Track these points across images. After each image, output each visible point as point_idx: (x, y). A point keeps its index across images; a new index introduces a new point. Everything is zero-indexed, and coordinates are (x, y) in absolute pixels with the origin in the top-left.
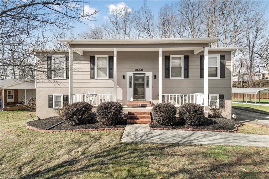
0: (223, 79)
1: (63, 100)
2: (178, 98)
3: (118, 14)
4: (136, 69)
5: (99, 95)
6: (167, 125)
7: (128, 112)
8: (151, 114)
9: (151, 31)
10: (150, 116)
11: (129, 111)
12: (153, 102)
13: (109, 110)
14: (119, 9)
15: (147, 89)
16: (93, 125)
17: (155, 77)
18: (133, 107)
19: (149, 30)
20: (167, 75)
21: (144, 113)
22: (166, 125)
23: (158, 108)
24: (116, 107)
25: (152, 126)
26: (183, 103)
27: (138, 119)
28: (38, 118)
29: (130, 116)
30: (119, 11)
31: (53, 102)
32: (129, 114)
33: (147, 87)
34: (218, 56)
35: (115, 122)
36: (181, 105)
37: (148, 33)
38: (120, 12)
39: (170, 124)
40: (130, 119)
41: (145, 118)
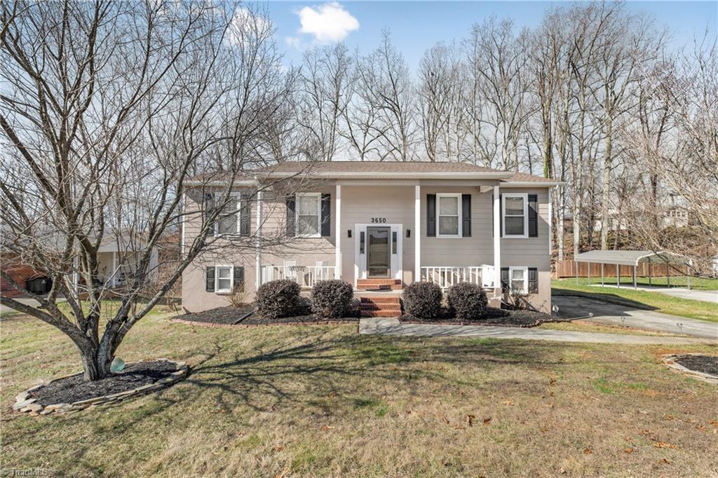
0: (536, 238)
1: (235, 277)
2: (449, 273)
3: (320, 61)
4: (373, 219)
5: (309, 267)
6: (428, 318)
7: (362, 299)
8: (401, 302)
9: (400, 106)
10: (399, 304)
11: (363, 297)
12: (405, 282)
13: (334, 292)
14: (324, 51)
15: (393, 256)
16: (308, 317)
17: (409, 233)
18: (367, 290)
19: (396, 103)
20: (430, 231)
21: (390, 300)
22: (425, 318)
23: (412, 290)
24: (344, 289)
25: (403, 320)
26: (458, 282)
27: (380, 309)
28: (186, 310)
29: (364, 304)
30: (322, 55)
31: (214, 280)
32: (362, 302)
33: (393, 253)
34: (525, 196)
35: (343, 312)
36: (454, 283)
37: (394, 111)
38: (326, 57)
39: (432, 315)
40: (366, 309)
41: (391, 307)
